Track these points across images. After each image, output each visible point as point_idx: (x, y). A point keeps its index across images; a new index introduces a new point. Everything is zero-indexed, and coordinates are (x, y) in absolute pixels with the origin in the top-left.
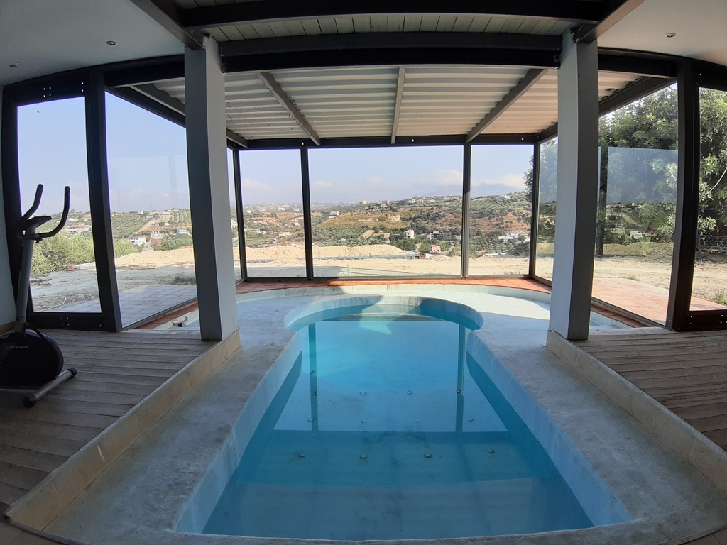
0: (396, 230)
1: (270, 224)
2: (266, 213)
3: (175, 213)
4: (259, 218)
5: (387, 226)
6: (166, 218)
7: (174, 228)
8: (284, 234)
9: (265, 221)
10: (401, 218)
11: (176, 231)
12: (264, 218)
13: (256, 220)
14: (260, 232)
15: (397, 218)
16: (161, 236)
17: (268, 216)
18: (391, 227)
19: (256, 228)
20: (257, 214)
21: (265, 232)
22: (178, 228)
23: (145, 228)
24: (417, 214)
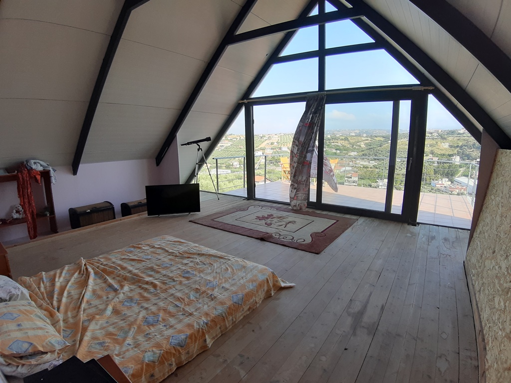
0: (444, 155)
1: (343, 145)
2: (341, 138)
3: (281, 136)
4: (336, 141)
5: (436, 151)
6: (275, 139)
7: (279, 146)
8: (353, 154)
9: (340, 143)
10: (449, 146)
11: (280, 148)
12: (339, 141)
13: (333, 143)
14: (335, 151)
15: (445, 145)
16: (271, 151)
17: (342, 140)
18: (439, 152)
19: (333, 148)
20: (335, 138)
21: (338, 151)
22: (282, 146)
23: (262, 146)
24: (464, 143)
